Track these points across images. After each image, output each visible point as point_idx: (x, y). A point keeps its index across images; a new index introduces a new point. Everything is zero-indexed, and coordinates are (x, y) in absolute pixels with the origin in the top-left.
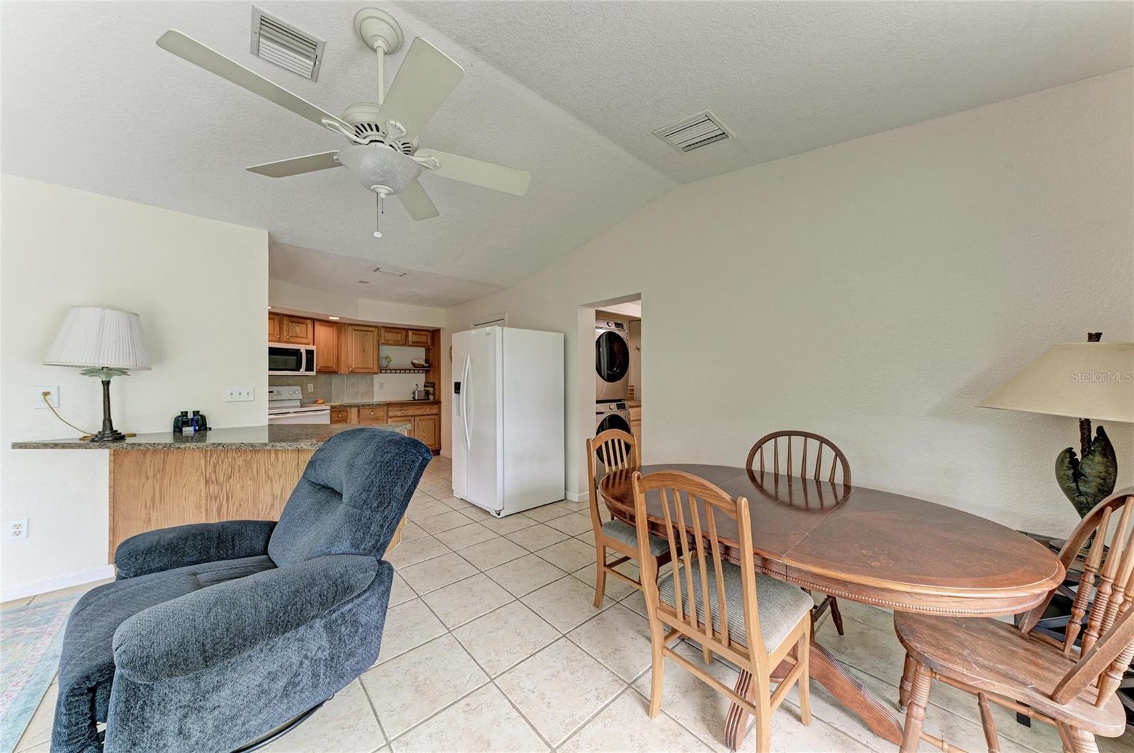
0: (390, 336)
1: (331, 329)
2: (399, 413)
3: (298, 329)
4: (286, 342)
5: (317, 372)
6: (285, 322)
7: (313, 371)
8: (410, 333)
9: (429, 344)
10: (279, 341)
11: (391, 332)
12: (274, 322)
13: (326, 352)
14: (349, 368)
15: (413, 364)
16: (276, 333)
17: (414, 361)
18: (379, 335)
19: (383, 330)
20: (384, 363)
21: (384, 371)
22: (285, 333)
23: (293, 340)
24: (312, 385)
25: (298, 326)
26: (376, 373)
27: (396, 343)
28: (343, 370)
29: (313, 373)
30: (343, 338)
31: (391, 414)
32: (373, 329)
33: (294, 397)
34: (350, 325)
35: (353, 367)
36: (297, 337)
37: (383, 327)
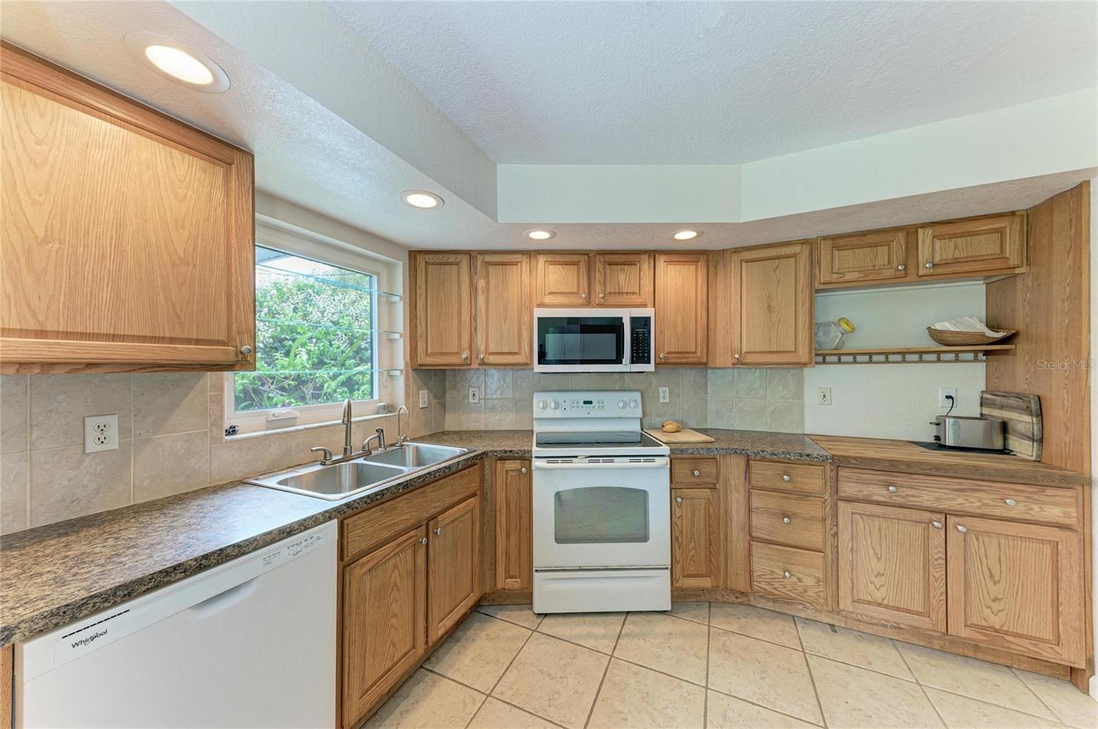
0: (850, 262)
1: (692, 268)
2: (879, 493)
3: (622, 277)
4: (600, 305)
5: (656, 364)
6: (599, 266)
7: (649, 362)
8: (925, 237)
9: (1014, 260)
10: (588, 303)
11: (854, 247)
12: (578, 268)
13: (679, 319)
14: (733, 353)
15: (934, 334)
16: (581, 290)
17: (938, 326)
18: (814, 262)
19: (825, 250)
20: (831, 338)
21: (835, 359)
22: (598, 288)
23: (611, 299)
24: (667, 389)
25: (622, 270)
26: (805, 364)
27: (870, 280)
28: (722, 356)
29: (650, 368)
30: (720, 284)
31: (848, 489)
32: (797, 249)
33: (627, 413)
34: (737, 251)
35: (744, 350)
36: (620, 293)
37: (825, 238)
